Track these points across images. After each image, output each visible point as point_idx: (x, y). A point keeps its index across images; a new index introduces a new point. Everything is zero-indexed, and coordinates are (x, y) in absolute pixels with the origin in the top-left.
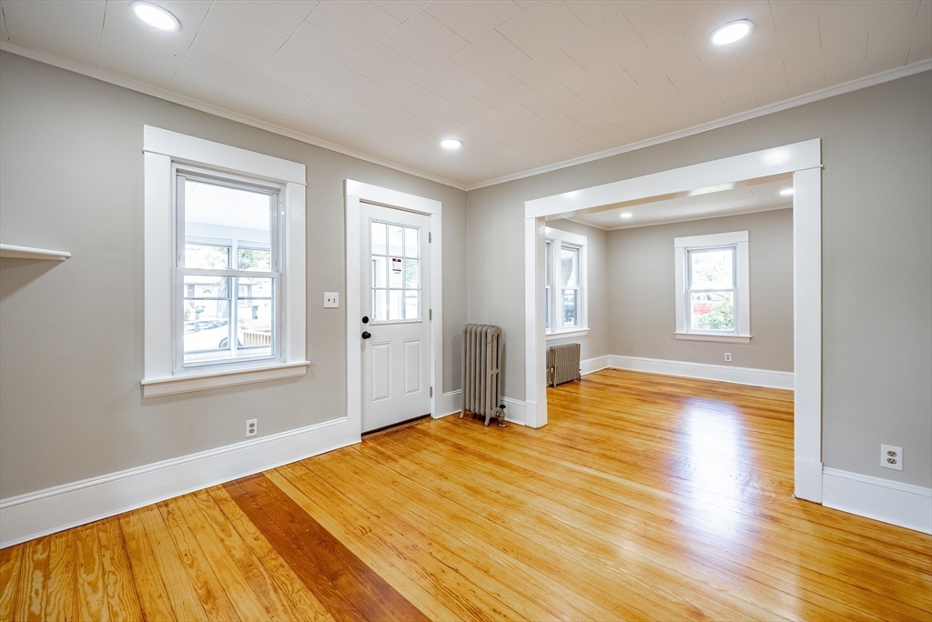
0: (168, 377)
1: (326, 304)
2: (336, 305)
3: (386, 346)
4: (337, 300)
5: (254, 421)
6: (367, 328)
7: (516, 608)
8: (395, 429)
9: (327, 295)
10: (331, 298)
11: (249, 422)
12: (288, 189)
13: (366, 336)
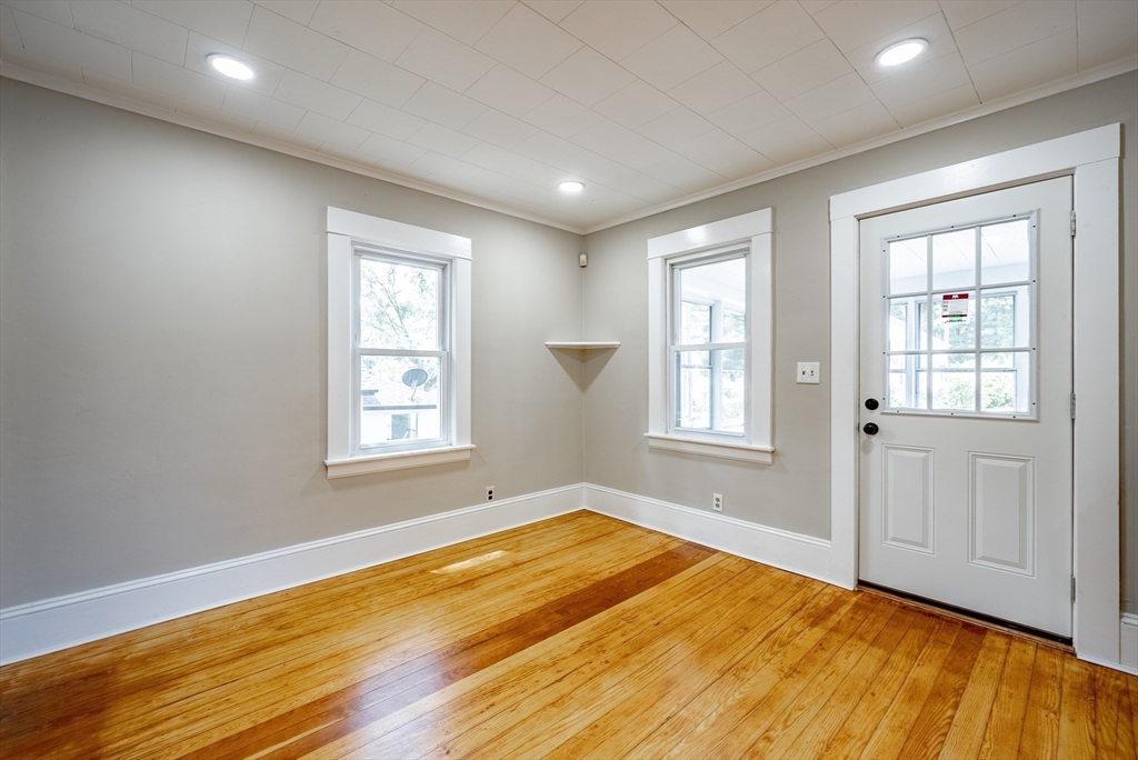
0: (663, 435)
1: (800, 378)
2: (816, 379)
3: (924, 455)
4: (817, 373)
5: (720, 496)
6: (873, 417)
7: (490, 722)
8: (938, 611)
9: (801, 366)
10: (807, 370)
11: (716, 495)
12: (754, 246)
13: (872, 429)
